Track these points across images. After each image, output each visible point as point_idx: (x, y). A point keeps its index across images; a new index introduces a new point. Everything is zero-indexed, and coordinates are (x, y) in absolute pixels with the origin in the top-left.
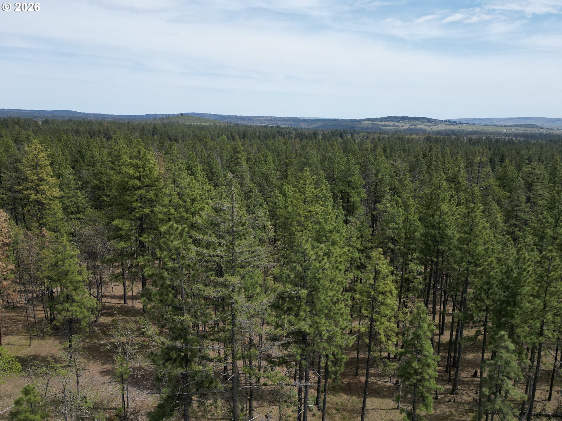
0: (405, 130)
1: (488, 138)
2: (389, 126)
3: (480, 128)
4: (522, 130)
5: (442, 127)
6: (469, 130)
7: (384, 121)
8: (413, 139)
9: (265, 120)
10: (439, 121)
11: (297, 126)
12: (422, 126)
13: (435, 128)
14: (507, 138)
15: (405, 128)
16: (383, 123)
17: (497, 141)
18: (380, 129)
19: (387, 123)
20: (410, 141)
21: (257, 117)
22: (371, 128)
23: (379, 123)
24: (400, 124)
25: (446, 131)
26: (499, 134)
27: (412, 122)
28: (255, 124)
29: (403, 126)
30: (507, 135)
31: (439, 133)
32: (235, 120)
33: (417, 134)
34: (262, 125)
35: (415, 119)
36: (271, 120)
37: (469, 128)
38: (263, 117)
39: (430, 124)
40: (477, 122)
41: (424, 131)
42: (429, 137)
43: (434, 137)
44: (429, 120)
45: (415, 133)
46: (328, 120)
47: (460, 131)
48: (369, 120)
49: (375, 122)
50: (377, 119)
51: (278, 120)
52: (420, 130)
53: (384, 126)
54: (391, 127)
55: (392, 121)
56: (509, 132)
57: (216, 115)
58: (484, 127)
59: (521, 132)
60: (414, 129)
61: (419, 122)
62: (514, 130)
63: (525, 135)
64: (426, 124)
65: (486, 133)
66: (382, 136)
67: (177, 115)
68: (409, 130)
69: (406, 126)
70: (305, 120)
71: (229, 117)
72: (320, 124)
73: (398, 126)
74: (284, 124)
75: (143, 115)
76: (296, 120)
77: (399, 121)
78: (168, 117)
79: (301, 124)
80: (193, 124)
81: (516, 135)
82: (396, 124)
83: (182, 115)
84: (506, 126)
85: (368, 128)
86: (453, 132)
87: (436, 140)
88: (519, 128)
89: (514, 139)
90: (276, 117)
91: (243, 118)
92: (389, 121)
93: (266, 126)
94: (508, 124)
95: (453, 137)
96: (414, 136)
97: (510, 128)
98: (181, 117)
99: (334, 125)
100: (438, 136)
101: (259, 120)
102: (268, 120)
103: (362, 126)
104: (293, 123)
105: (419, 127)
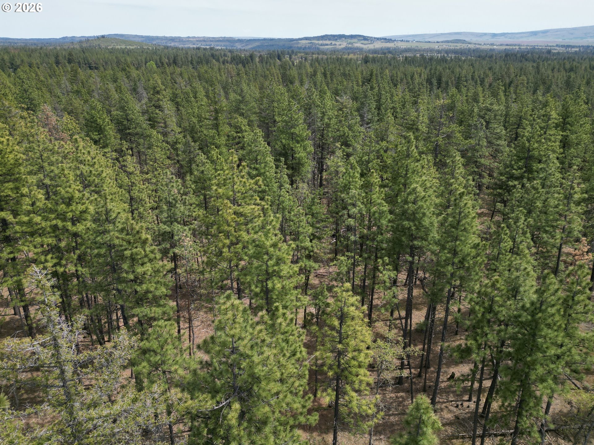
0: (343, 49)
1: (422, 56)
2: (327, 45)
3: (413, 45)
4: (452, 46)
5: (378, 45)
6: (404, 47)
7: (322, 40)
8: (351, 59)
9: (197, 41)
10: (375, 38)
11: (232, 47)
12: (358, 45)
13: (371, 47)
14: (439, 55)
15: (342, 46)
16: (320, 42)
17: (431, 59)
18: (318, 49)
19: (325, 42)
20: (349, 62)
21: (189, 37)
22: (309, 48)
23: (317, 42)
24: (338, 43)
25: (382, 49)
26: (431, 50)
27: (349, 41)
28: (186, 46)
29: (340, 45)
30: (439, 52)
31: (375, 51)
32: (164, 41)
33: (354, 54)
34: (195, 46)
35: (352, 37)
36: (204, 41)
37: (403, 46)
38: (194, 37)
39: (366, 42)
40: (410, 39)
41: (361, 50)
42: (366, 57)
43: (371, 56)
44: (365, 38)
45: (352, 53)
46: (265, 39)
47: (395, 49)
48: (306, 39)
49: (312, 41)
50: (315, 38)
51: (212, 41)
52: (357, 48)
53: (322, 45)
54: (328, 46)
55: (330, 40)
56: (440, 48)
57: (142, 37)
58: (417, 44)
59: (451, 48)
60: (351, 48)
61: (355, 40)
62: (445, 46)
63: (455, 52)
64: (363, 42)
65: (419, 51)
66: (320, 56)
67: (98, 37)
68: (346, 48)
69: (343, 44)
70: (240, 41)
71: (157, 38)
72: (257, 44)
73: (335, 45)
74: (218, 46)
75: (58, 38)
76: (231, 41)
77: (337, 39)
78: (88, 40)
79: (237, 44)
80: (117, 47)
81: (447, 52)
82: (333, 43)
83: (103, 37)
84: (438, 42)
85: (305, 47)
86: (389, 51)
87: (374, 60)
88: (450, 44)
89: (446, 55)
90: (210, 38)
91: (173, 39)
92: (326, 40)
93: (198, 49)
94: (440, 40)
95: (390, 56)
96: (351, 56)
97: (441, 44)
98: (102, 39)
99: (271, 46)
100: (375, 55)
101: (191, 42)
102: (200, 41)
103: (299, 46)
104: (228, 43)
105: (356, 45)
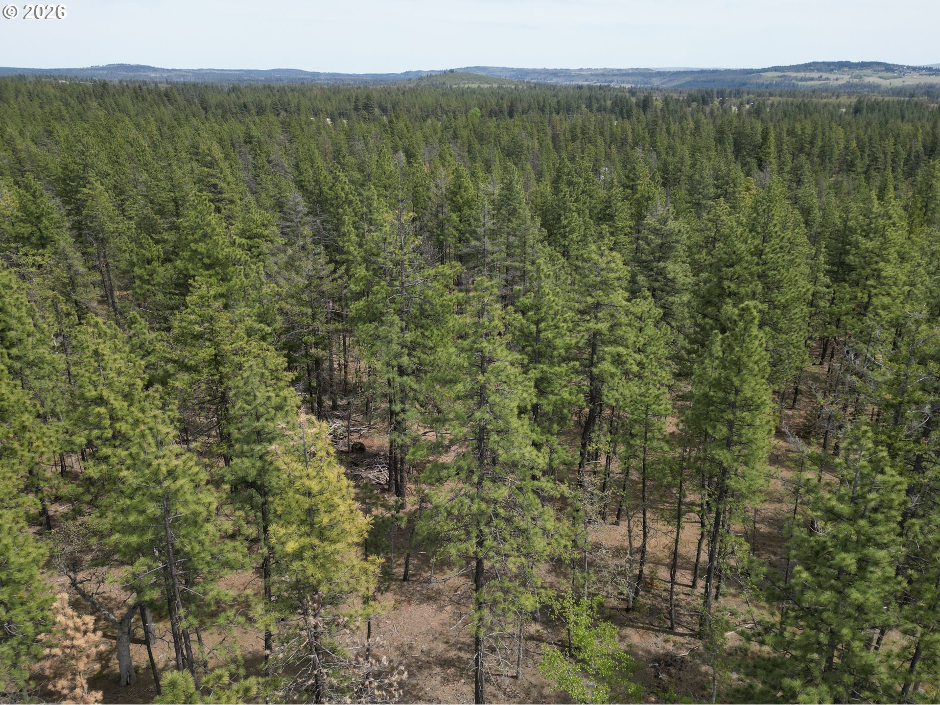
0: (841, 86)
2: (812, 79)
5: (912, 80)
7: (804, 71)
9: (592, 75)
10: (908, 67)
11: (646, 83)
12: (873, 79)
13: (898, 83)
15: (841, 82)
16: (801, 75)
18: (794, 86)
19: (809, 75)
21: (582, 70)
22: (777, 85)
23: (793, 74)
24: (832, 76)
27: (857, 72)
28: (575, 83)
29: (837, 79)
31: (904, 91)
32: (543, 76)
34: (587, 84)
35: (863, 65)
36: (603, 75)
38: (590, 69)
39: (889, 75)
41: (876, 89)
44: (889, 68)
46: (702, 72)
48: (776, 69)
49: (786, 74)
50: (792, 68)
51: (616, 75)
52: (869, 86)
53: (802, 80)
54: (813, 81)
55: (819, 70)
57: (513, 70)
60: (857, 85)
61: (869, 72)
64: (883, 74)
67: (445, 72)
68: (847, 86)
69: (844, 78)
70: (660, 74)
71: (534, 72)
72: (688, 78)
73: (828, 79)
74: (623, 82)
76: (646, 74)
77: (832, 70)
78: (431, 77)
79: (654, 79)
80: (466, 86)
82: (825, 75)
83: (452, 71)
85: (771, 84)
86: (929, 90)
90: (613, 70)
91: (555, 73)
92: (812, 71)
93: (592, 87)
98: (449, 75)
101: (583, 76)
102: (597, 75)
103: (760, 81)
104: (640, 78)
105: (867, 80)
